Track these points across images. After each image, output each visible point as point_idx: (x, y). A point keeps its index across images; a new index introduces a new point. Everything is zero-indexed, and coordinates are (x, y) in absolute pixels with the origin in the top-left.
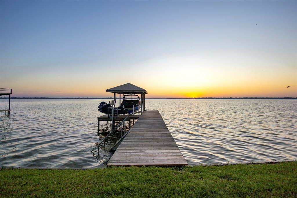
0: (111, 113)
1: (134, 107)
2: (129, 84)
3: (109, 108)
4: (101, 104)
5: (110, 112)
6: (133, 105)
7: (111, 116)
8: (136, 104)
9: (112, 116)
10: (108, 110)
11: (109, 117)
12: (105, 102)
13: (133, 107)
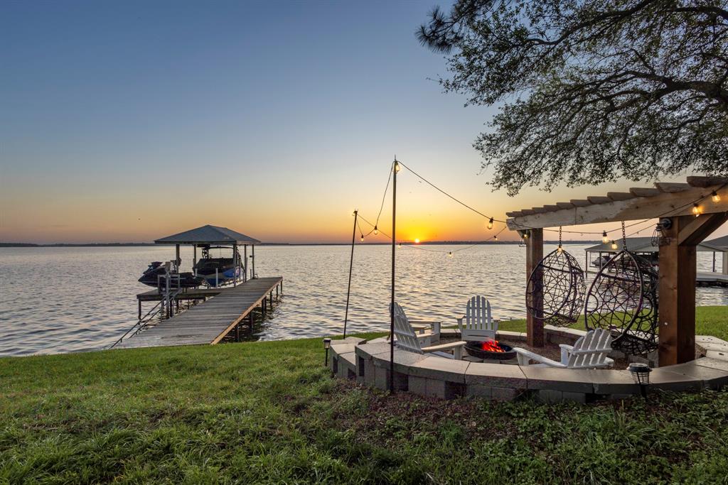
0: (165, 286)
1: (219, 272)
2: (208, 227)
3: (161, 276)
4: (152, 268)
5: (163, 284)
6: (217, 269)
7: (165, 291)
8: (224, 267)
9: (167, 291)
10: (159, 280)
11: (162, 293)
12: (161, 263)
13: (215, 272)
